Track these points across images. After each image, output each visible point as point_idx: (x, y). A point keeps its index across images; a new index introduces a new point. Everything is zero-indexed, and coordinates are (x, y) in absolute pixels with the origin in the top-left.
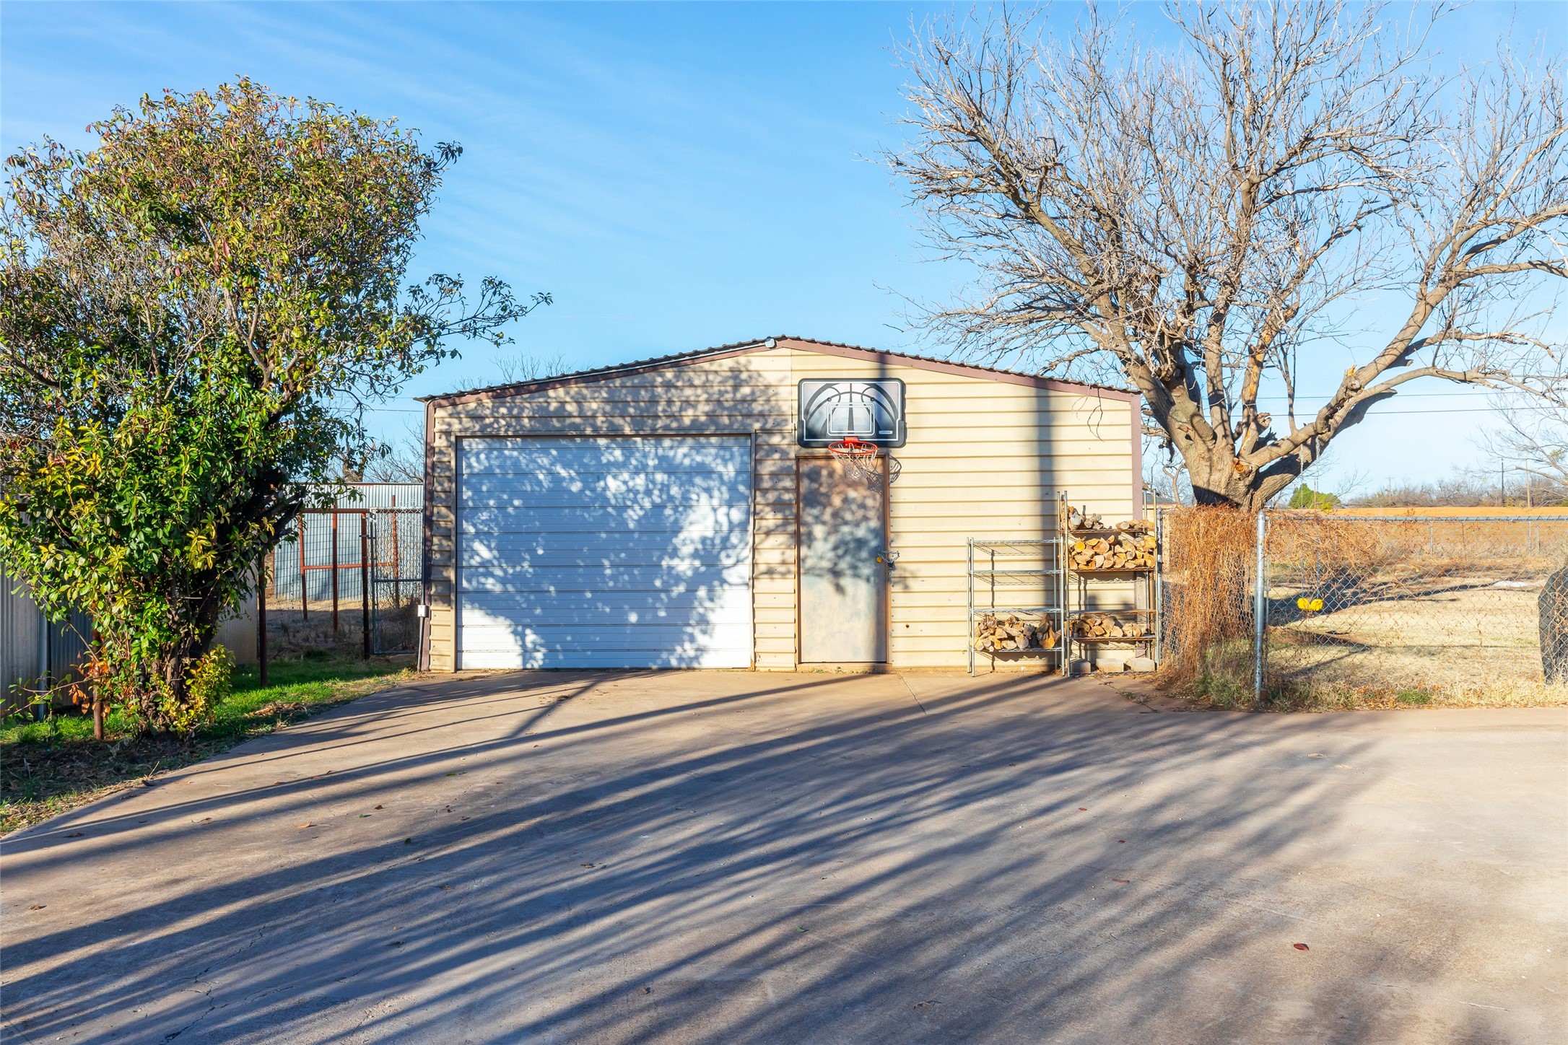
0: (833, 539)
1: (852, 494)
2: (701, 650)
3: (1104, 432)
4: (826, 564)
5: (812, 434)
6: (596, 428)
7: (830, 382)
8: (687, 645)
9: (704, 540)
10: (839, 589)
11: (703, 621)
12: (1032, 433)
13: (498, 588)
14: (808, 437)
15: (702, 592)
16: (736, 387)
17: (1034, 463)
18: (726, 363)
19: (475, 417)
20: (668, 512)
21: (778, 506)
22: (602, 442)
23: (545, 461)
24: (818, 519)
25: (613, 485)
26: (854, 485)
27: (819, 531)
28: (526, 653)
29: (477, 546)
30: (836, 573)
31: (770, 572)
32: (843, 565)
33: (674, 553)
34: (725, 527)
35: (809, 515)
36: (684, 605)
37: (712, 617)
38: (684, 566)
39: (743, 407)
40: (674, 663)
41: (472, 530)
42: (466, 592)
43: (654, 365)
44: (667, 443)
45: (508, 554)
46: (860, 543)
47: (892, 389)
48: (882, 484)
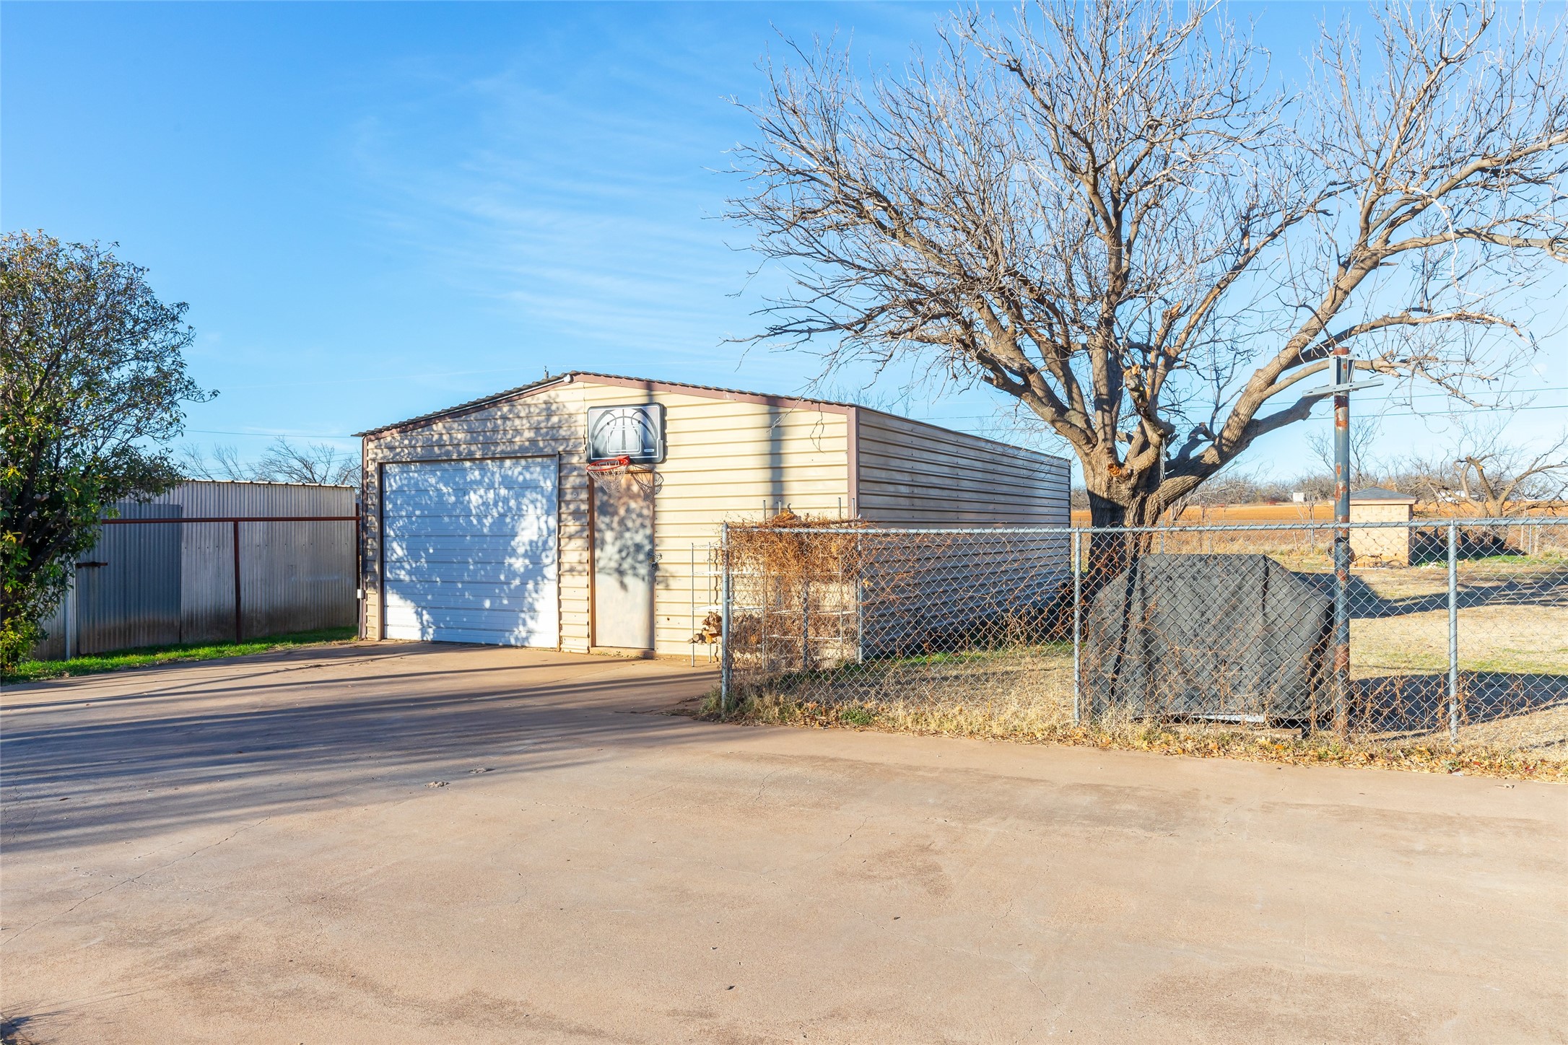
0: (618, 544)
1: (633, 505)
2: (530, 632)
3: (825, 444)
4: (613, 564)
5: (597, 454)
6: (460, 453)
7: (608, 409)
8: (521, 628)
9: (531, 542)
10: (623, 586)
11: (532, 609)
12: (765, 447)
13: (407, 578)
14: (596, 457)
15: (530, 586)
16: (549, 416)
17: (766, 474)
18: (542, 397)
19: (391, 448)
20: (508, 520)
21: (576, 514)
22: (468, 464)
23: (433, 481)
24: (610, 527)
25: (474, 498)
26: (634, 497)
27: (609, 536)
28: (424, 631)
29: (395, 545)
30: (620, 572)
31: (571, 570)
32: (626, 566)
33: (513, 553)
34: (545, 533)
35: (601, 521)
36: (519, 594)
37: (537, 606)
38: (519, 564)
39: (553, 434)
40: (513, 642)
41: (392, 533)
42: (389, 580)
43: (494, 401)
44: (508, 463)
45: (413, 553)
46: (638, 547)
47: (654, 412)
48: (650, 495)
